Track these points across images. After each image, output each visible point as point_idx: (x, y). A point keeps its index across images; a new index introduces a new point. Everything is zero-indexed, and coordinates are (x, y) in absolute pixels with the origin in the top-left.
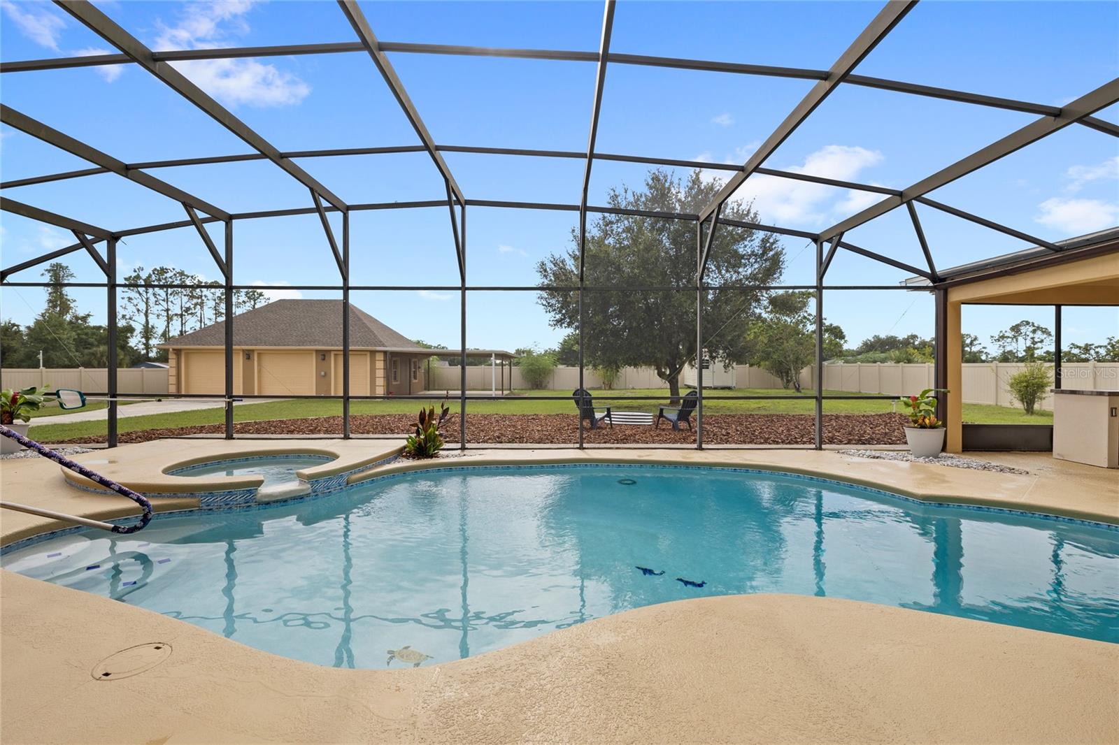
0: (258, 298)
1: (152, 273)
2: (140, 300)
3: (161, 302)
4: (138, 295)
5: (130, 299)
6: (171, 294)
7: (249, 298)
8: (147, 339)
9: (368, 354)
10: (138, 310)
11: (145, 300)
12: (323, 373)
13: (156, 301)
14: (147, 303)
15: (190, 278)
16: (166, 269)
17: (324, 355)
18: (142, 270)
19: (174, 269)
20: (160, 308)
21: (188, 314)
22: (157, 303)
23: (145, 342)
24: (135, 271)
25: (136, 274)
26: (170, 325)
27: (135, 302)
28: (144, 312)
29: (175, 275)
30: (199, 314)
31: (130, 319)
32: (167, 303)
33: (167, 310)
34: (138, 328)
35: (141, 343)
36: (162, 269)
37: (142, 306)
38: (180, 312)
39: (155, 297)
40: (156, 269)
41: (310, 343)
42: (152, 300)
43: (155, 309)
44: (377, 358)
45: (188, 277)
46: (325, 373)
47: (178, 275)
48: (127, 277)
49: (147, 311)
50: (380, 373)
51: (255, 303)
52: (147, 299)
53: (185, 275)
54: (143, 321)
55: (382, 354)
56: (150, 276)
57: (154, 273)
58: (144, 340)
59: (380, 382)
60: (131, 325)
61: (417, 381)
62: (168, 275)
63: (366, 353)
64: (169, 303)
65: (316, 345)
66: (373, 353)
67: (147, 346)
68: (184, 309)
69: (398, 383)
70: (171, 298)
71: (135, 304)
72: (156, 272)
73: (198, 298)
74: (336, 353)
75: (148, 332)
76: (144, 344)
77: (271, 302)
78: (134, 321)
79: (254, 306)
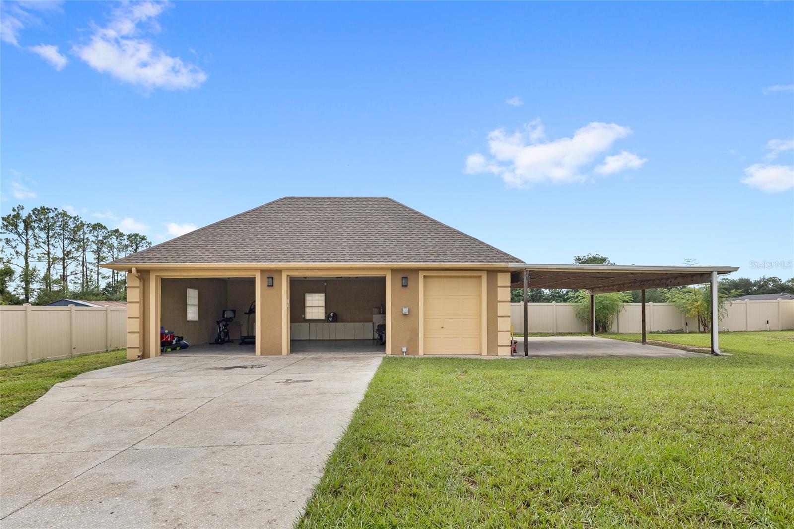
0: (140, 242)
1: (32, 213)
2: (19, 242)
3: (42, 244)
4: (17, 236)
5: (8, 241)
6: (52, 237)
7: (131, 242)
8: (27, 283)
10: (17, 253)
11: (25, 241)
13: (36, 243)
14: (27, 245)
15: (73, 219)
16: (47, 209)
18: (23, 208)
19: (56, 209)
20: (40, 250)
21: (69, 258)
22: (37, 245)
23: (24, 286)
24: (14, 210)
25: (15, 213)
26: (51, 269)
27: (14, 244)
28: (24, 254)
29: (57, 216)
30: (81, 259)
31: (9, 261)
32: (48, 245)
33: (48, 253)
34: (18, 271)
35: (21, 288)
36: (43, 209)
37: (22, 248)
38: (61, 256)
39: (35, 239)
40: (36, 209)
42: (32, 242)
43: (35, 252)
45: (71, 218)
47: (59, 216)
48: (5, 216)
49: (26, 253)
51: (137, 248)
52: (27, 240)
53: (68, 216)
54: (23, 264)
56: (30, 216)
57: (34, 214)
58: (23, 284)
60: (10, 268)
62: (51, 215)
64: (50, 246)
67: (27, 290)
68: (65, 252)
70: (52, 241)
71: (14, 246)
72: (37, 213)
73: (80, 241)
75: (28, 277)
76: (24, 289)
77: (152, 246)
78: (12, 264)
79: (136, 250)
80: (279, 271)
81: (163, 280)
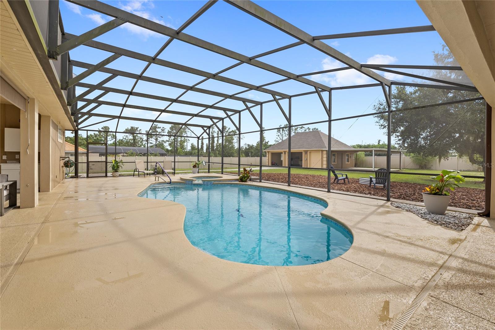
9: (321, 151)
12: (305, 159)
17: (306, 152)
41: (302, 148)
44: (324, 153)
46: (306, 159)
50: (325, 159)
55: (326, 151)
59: (325, 163)
61: (349, 163)
63: (319, 151)
65: (303, 149)
66: (322, 151)
69: (336, 163)
74: (310, 151)
80: (286, 151)
81: (272, 153)
